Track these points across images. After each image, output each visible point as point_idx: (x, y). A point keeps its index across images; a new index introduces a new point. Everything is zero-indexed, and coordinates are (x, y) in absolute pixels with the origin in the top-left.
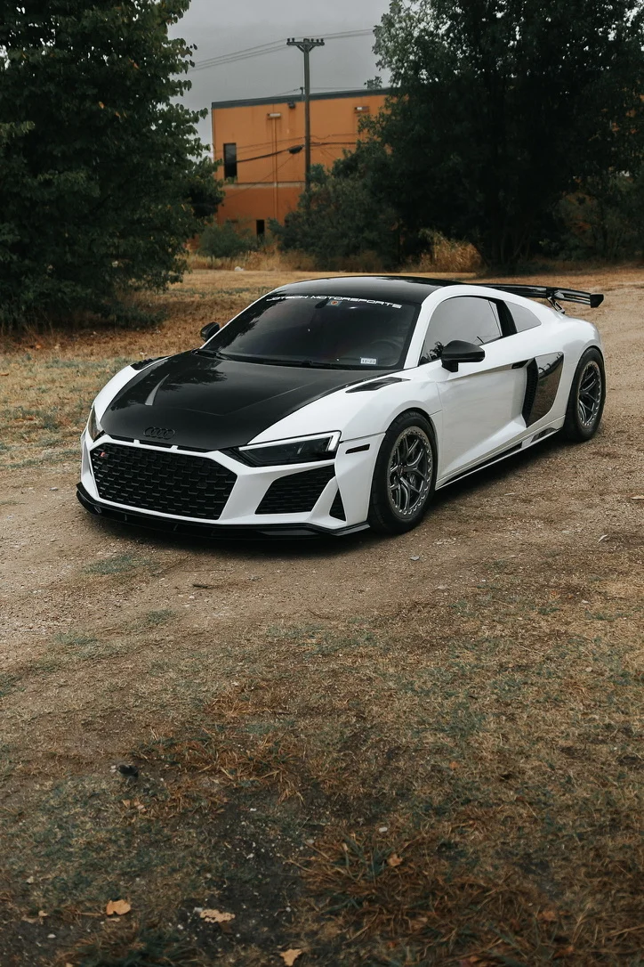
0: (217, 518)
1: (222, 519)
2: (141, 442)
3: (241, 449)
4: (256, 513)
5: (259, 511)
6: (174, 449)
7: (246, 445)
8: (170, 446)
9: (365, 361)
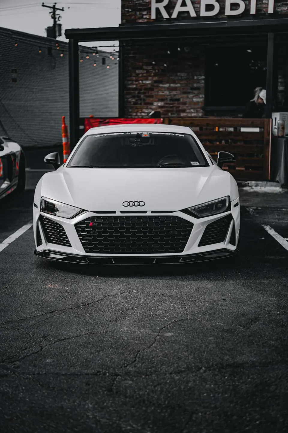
0: (182, 251)
1: (186, 251)
4: (199, 246)
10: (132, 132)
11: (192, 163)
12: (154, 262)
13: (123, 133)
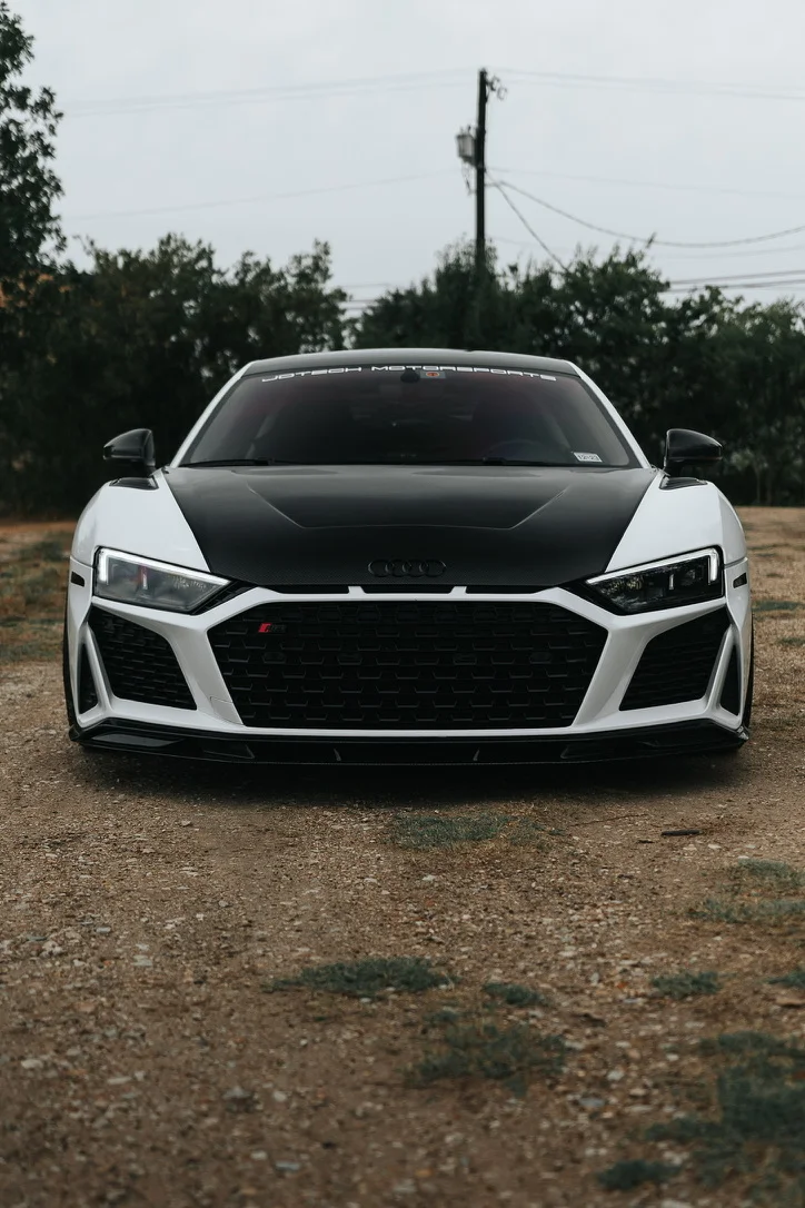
0: (568, 723)
1: (581, 722)
2: (367, 590)
3: (590, 581)
4: (623, 708)
5: (626, 705)
6: (459, 594)
7: (603, 573)
8: (448, 590)
9: (581, 457)
10: (389, 365)
11: (576, 454)
12: (475, 759)
13: (360, 369)
